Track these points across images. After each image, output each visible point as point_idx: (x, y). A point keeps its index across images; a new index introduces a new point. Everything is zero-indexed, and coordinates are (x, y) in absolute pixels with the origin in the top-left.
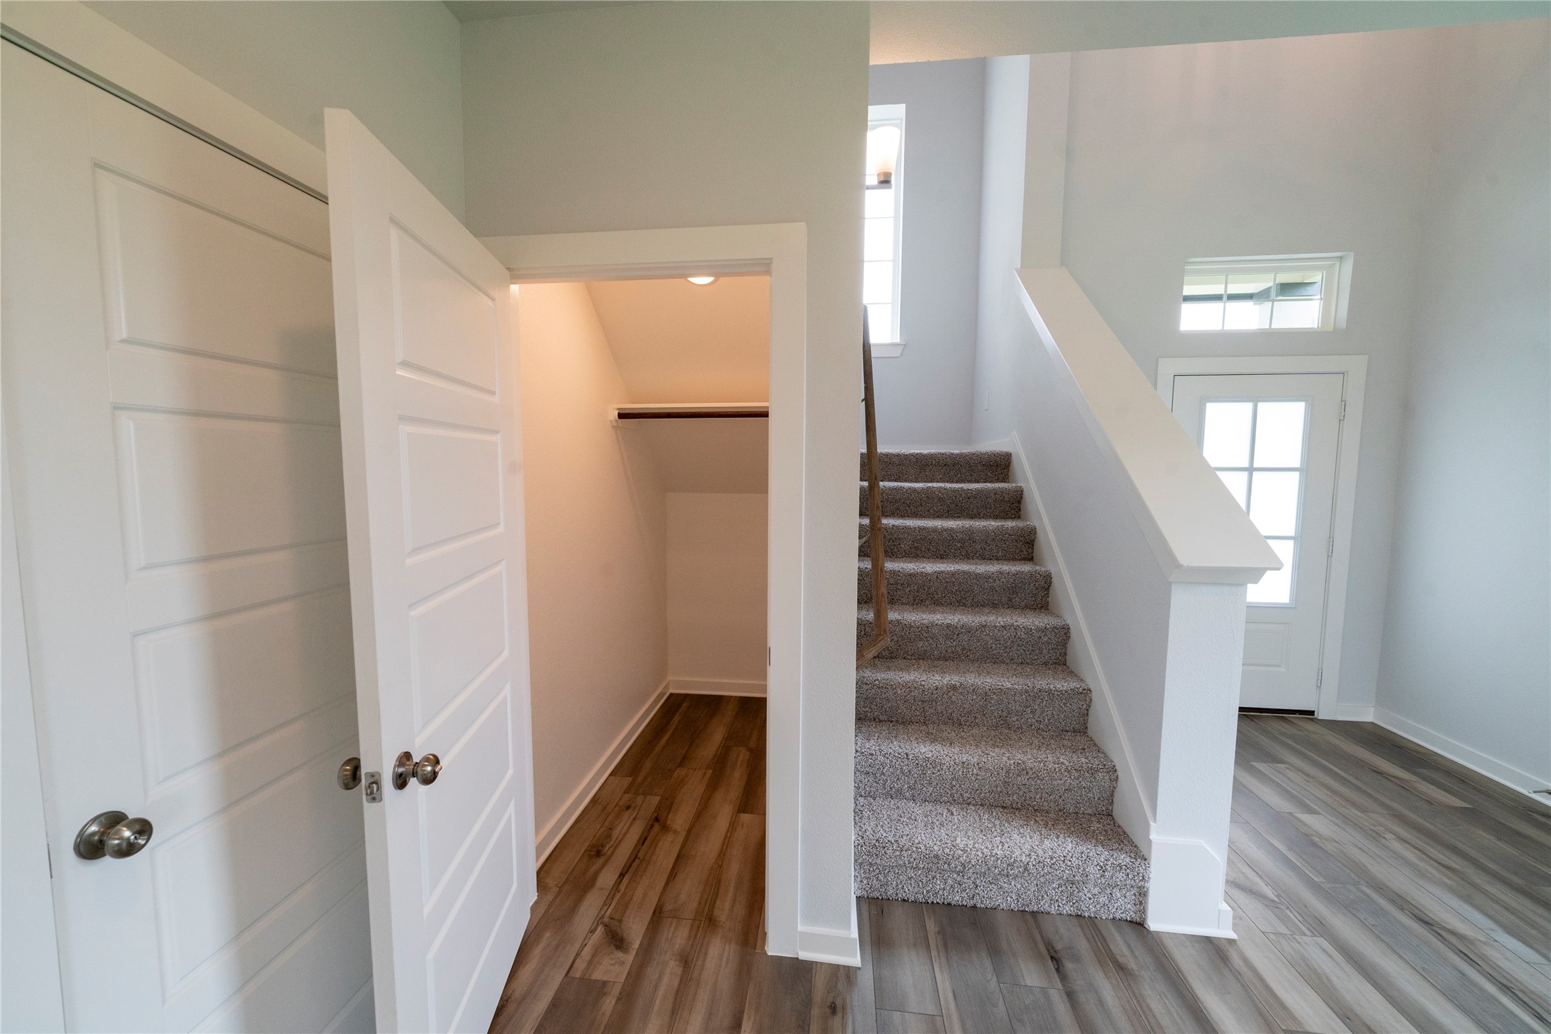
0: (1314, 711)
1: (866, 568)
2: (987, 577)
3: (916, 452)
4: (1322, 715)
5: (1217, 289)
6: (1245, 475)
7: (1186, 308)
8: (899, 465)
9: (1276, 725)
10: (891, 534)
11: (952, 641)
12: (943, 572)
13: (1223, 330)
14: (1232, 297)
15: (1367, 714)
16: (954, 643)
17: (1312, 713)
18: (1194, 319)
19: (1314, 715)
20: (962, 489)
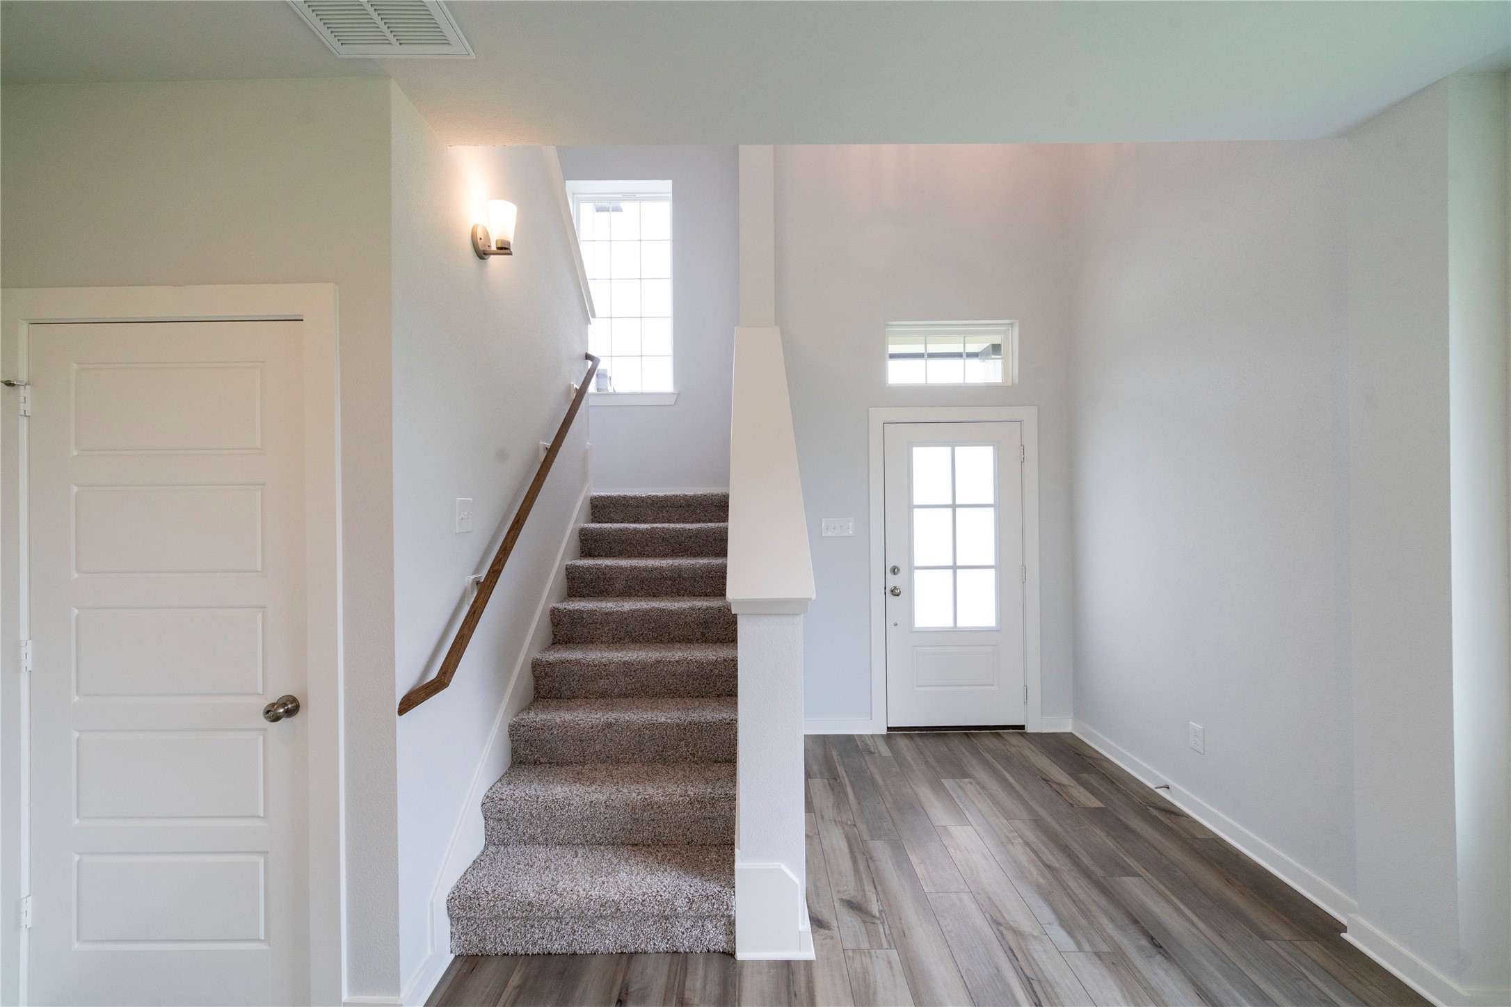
0: (1024, 726)
1: (565, 609)
2: (679, 613)
3: (654, 494)
4: (1030, 729)
5: (919, 349)
6: (949, 511)
7: (893, 365)
8: (637, 507)
9: (989, 742)
10: (604, 574)
11: (631, 678)
12: (638, 610)
13: (926, 383)
14: (932, 356)
15: (1065, 726)
16: (633, 680)
17: (1022, 727)
18: (900, 374)
19: (1024, 729)
20: (684, 529)
